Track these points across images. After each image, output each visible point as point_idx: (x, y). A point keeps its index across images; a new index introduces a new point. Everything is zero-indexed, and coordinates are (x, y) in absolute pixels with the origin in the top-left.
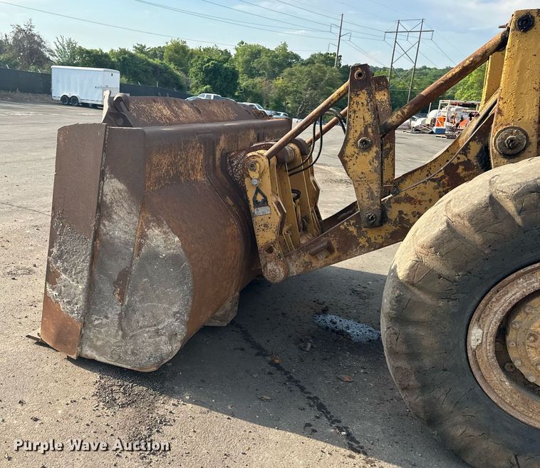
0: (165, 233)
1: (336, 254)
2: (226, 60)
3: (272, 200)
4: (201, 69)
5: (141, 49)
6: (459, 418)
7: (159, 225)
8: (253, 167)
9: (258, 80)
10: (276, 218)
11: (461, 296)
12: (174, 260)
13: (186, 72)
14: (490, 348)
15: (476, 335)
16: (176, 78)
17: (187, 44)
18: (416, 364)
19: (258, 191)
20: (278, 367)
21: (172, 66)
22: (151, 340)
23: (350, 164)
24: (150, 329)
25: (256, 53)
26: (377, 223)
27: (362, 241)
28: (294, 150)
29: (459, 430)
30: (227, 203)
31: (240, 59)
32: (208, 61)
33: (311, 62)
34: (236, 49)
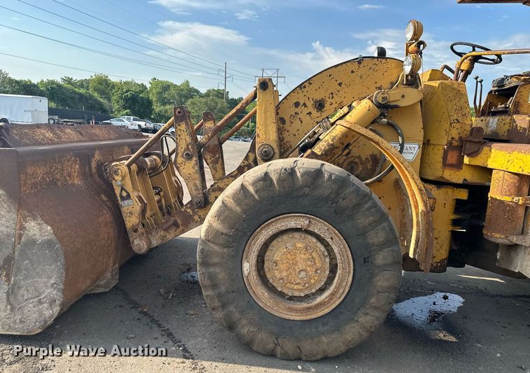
0: (39, 224)
1: (181, 228)
2: (142, 92)
3: (134, 195)
4: (121, 98)
5: (69, 81)
6: (245, 322)
7: (34, 219)
8: (116, 172)
9: (168, 107)
10: (137, 207)
11: (235, 244)
12: (48, 244)
13: (109, 100)
14: (254, 274)
15: (247, 267)
16: (100, 104)
17: (110, 78)
18: (217, 291)
19: (123, 189)
20: (146, 314)
21: (96, 94)
22: (35, 309)
23: (181, 168)
24: (34, 300)
25: (167, 87)
26: (202, 205)
27: (196, 218)
28: (155, 160)
29: (245, 330)
30: (102, 200)
31: (154, 91)
32: (127, 92)
33: (207, 95)
34: (150, 83)
